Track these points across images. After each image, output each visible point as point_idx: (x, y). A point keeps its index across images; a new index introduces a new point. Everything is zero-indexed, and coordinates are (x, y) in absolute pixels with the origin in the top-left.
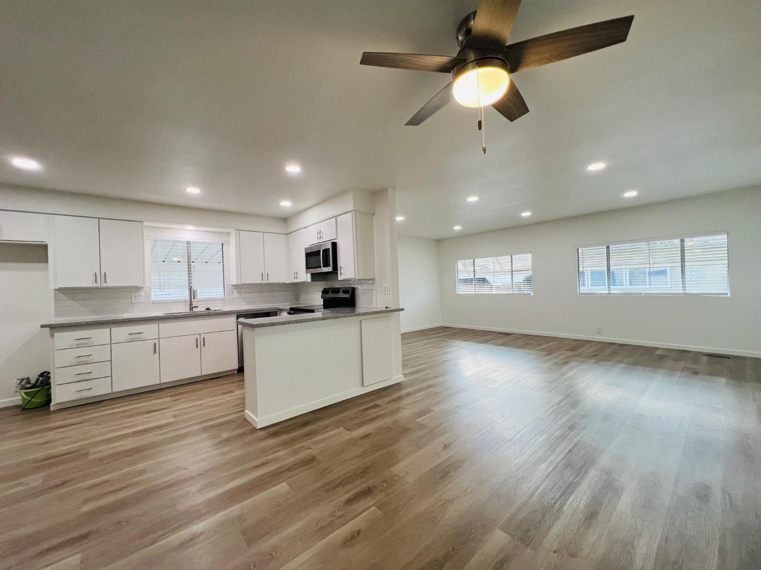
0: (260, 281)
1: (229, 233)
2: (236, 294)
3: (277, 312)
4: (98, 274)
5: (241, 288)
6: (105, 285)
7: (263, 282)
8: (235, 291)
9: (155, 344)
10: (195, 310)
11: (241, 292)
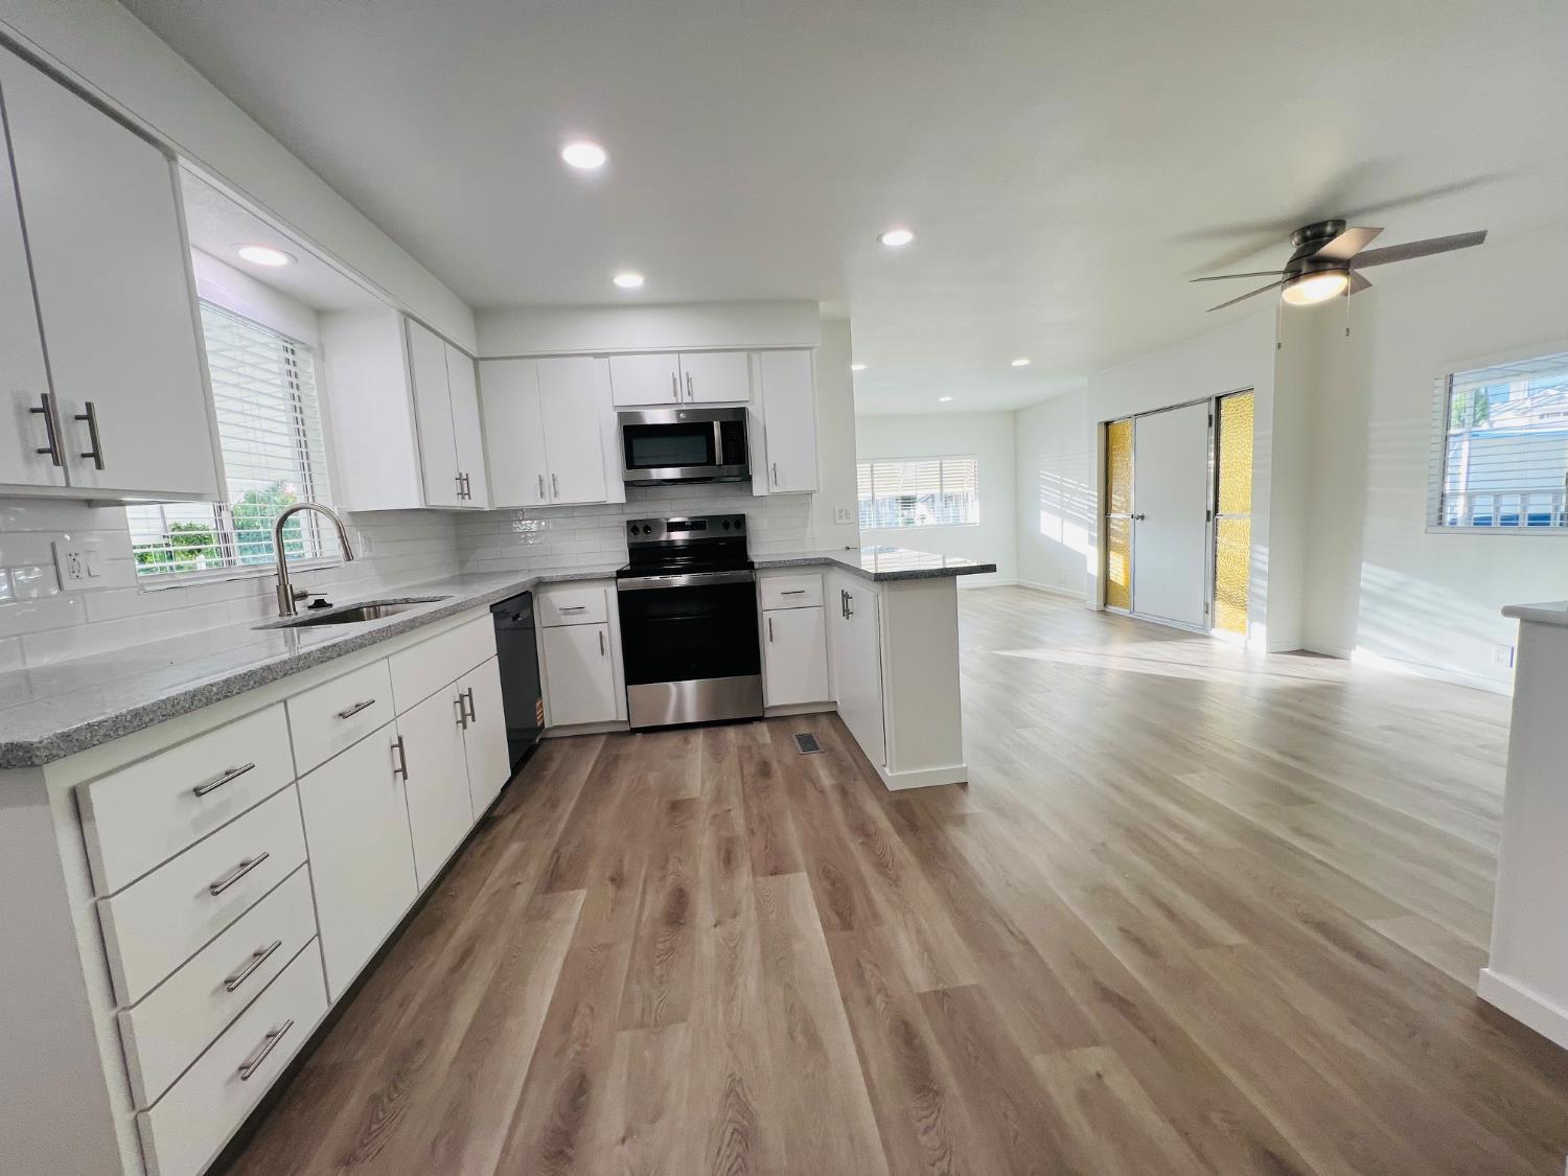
3: (529, 592)
8: (359, 538)
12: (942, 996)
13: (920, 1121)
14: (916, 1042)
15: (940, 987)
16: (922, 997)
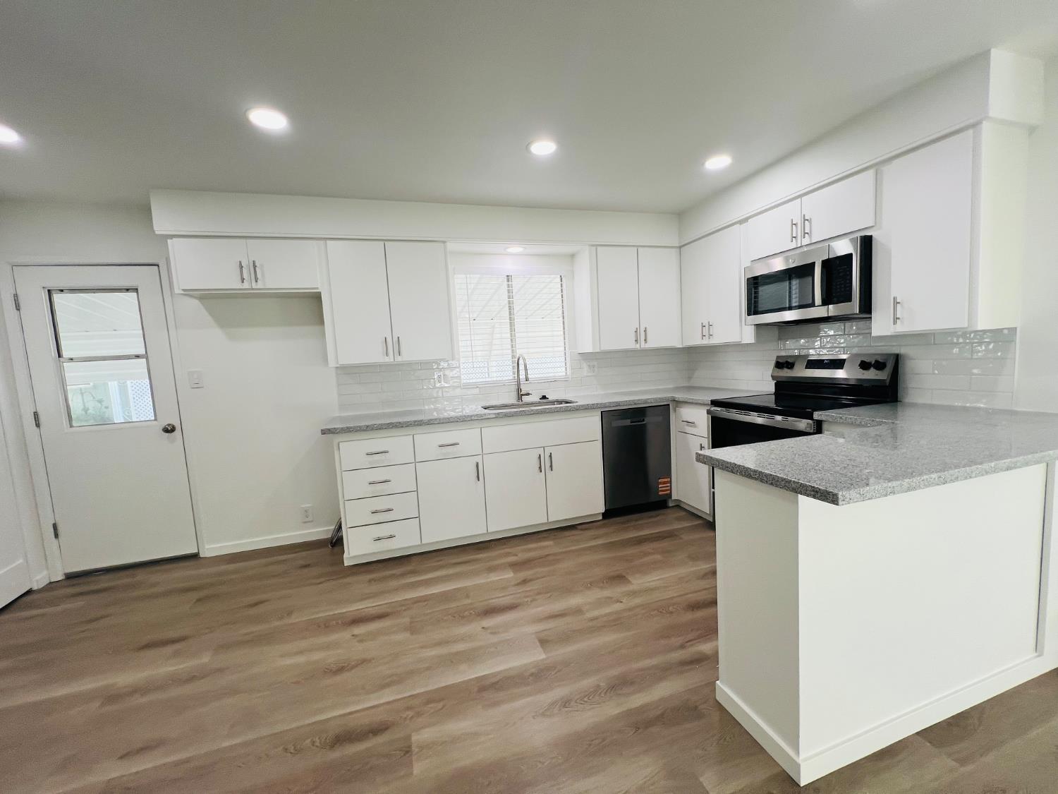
0: (631, 345)
1: (573, 256)
2: (585, 371)
3: (669, 405)
4: (389, 340)
5: (599, 360)
6: (399, 359)
7: (638, 346)
8: (585, 366)
9: (477, 463)
10: (525, 399)
11: (594, 366)
12: (407, 751)
13: (319, 738)
14: (371, 734)
15: (415, 750)
16: (409, 737)
